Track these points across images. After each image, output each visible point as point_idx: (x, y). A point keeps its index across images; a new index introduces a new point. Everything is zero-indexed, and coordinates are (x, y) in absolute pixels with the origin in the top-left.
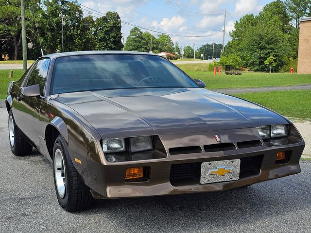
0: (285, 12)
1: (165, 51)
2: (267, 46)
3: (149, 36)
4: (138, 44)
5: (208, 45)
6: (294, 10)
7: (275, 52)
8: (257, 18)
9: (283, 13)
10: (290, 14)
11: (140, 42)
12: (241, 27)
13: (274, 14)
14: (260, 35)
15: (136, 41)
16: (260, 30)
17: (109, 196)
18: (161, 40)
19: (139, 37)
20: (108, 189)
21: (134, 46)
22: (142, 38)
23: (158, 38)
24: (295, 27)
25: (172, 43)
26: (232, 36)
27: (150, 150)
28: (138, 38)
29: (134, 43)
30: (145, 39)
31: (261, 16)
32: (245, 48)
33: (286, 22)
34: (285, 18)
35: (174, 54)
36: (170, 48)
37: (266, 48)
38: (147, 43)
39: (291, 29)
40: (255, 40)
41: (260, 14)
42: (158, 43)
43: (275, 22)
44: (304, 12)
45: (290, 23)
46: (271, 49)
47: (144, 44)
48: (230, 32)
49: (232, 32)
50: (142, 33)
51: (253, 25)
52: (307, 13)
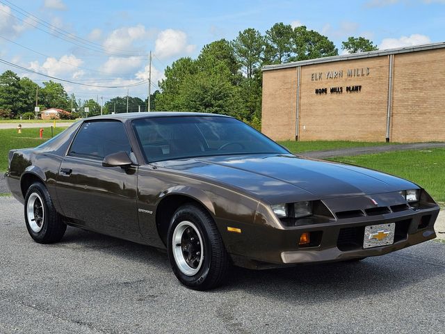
0: (232, 55)
1: (55, 107)
2: (213, 102)
3: (30, 84)
4: (13, 95)
5: (118, 99)
6: (244, 54)
7: (225, 111)
8: (196, 63)
9: (230, 57)
10: (239, 59)
11: (16, 93)
12: (175, 74)
13: (218, 58)
14: (204, 88)
15: (10, 92)
16: (202, 79)
17: (285, 261)
18: (48, 91)
19: (14, 85)
20: (283, 255)
21: (7, 98)
22: (19, 87)
23: (43, 87)
24: (246, 77)
25: (66, 95)
26: (162, 87)
27: (310, 216)
28: (13, 87)
29: (6, 95)
30: (23, 89)
31: (202, 60)
32: (183, 104)
33: (234, 70)
34: (233, 65)
35: (70, 112)
36: (63, 103)
37: (212, 105)
38: (28, 94)
39: (241, 80)
40: (197, 93)
41: (199, 57)
42: (43, 94)
43: (222, 69)
44: (257, 56)
45: (239, 71)
46: (220, 106)
47: (22, 95)
48: (159, 82)
49: (161, 82)
50: (18, 79)
51: (192, 73)
52: (262, 59)
